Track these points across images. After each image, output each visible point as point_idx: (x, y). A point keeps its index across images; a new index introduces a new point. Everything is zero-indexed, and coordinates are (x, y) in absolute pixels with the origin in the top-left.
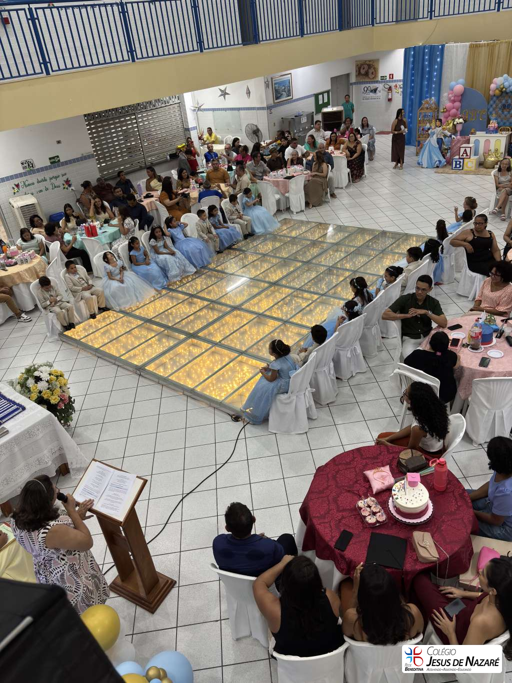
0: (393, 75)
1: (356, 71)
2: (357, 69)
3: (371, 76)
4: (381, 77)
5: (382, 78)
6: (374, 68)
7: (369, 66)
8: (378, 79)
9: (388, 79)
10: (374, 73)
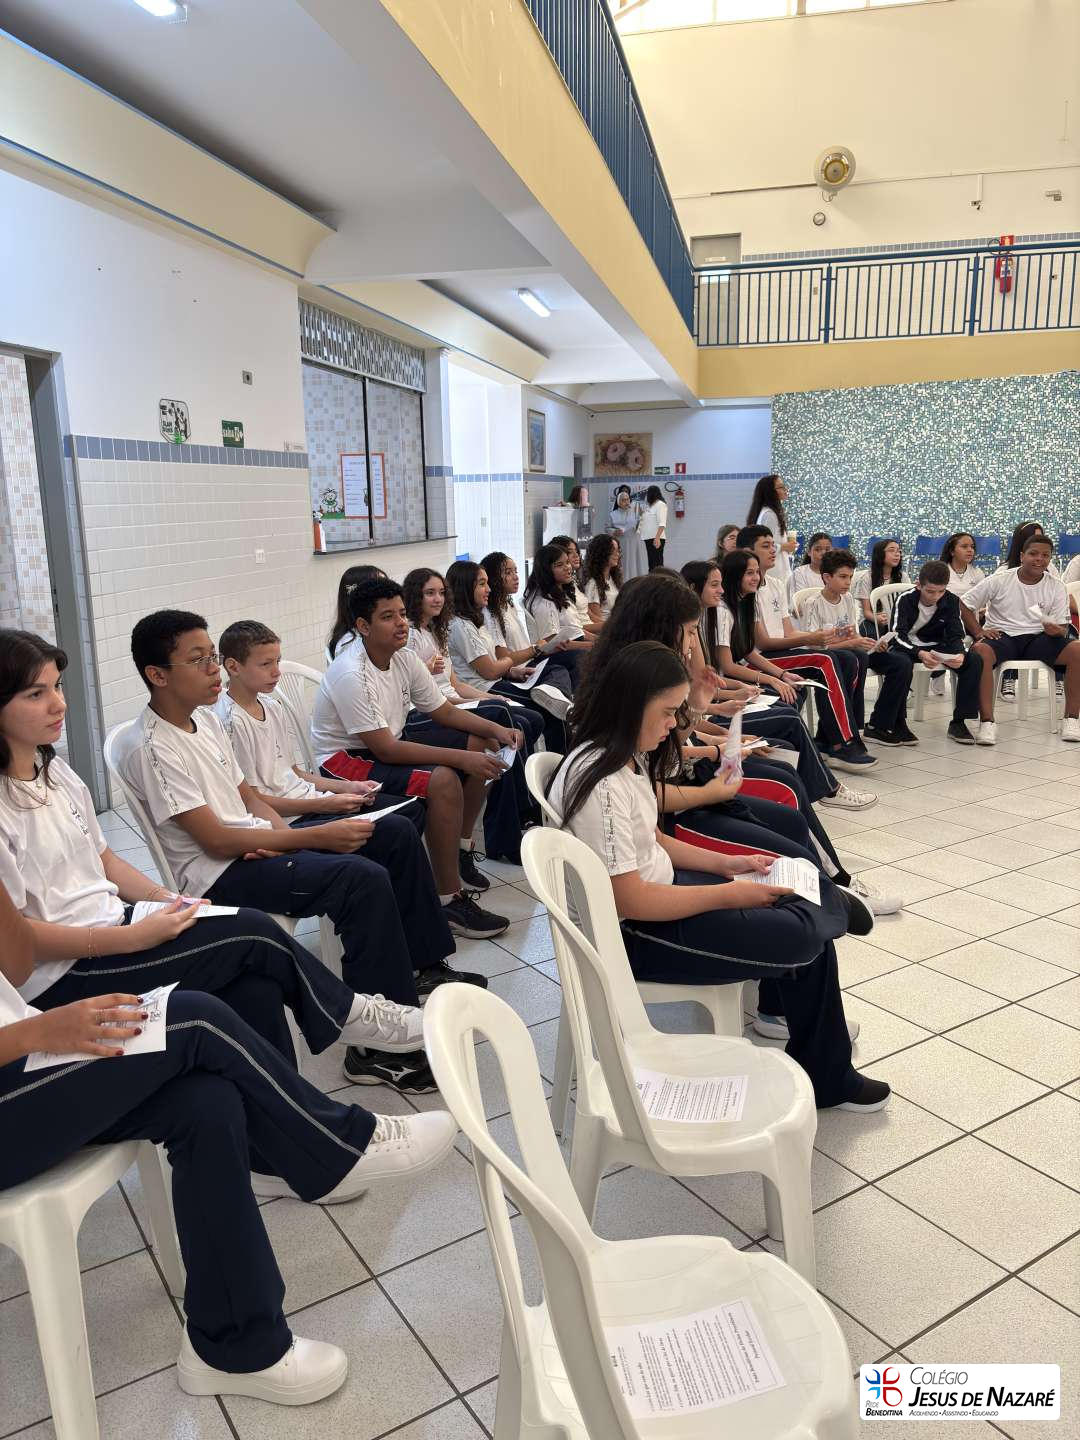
0: (684, 465)
1: (597, 455)
2: (600, 451)
3: (632, 465)
4: (656, 468)
5: (660, 471)
6: (641, 451)
7: (629, 446)
8: (649, 473)
9: (672, 472)
10: (641, 459)
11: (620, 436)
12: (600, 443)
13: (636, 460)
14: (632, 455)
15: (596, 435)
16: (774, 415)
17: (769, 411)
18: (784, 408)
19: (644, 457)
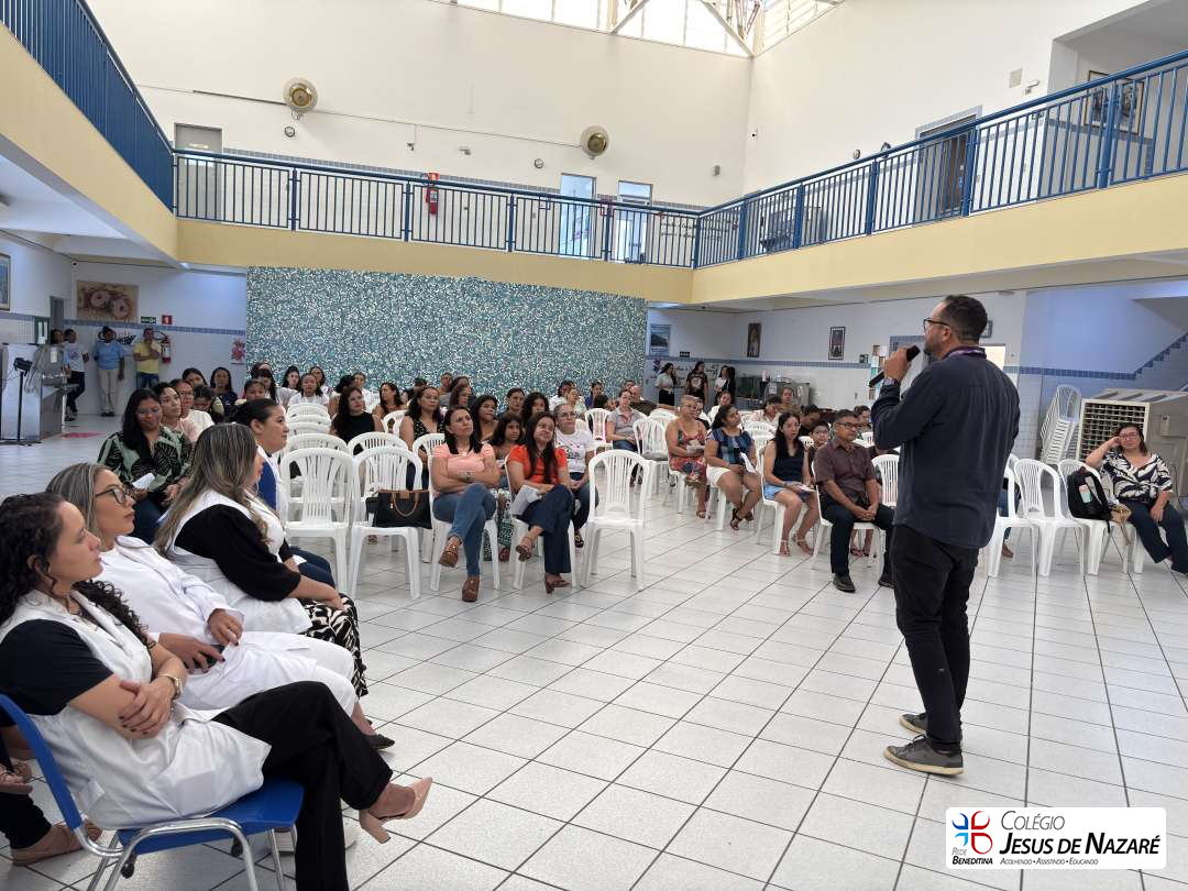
0: (170, 318)
1: (80, 300)
2: (82, 296)
3: (116, 312)
4: (143, 317)
5: (146, 320)
6: (127, 301)
7: (114, 295)
8: (135, 321)
9: (159, 322)
10: (127, 309)
11: (105, 285)
12: (83, 289)
13: (122, 308)
14: (117, 304)
15: (79, 282)
16: (249, 284)
17: (243, 280)
18: (257, 279)
19: (130, 307)
